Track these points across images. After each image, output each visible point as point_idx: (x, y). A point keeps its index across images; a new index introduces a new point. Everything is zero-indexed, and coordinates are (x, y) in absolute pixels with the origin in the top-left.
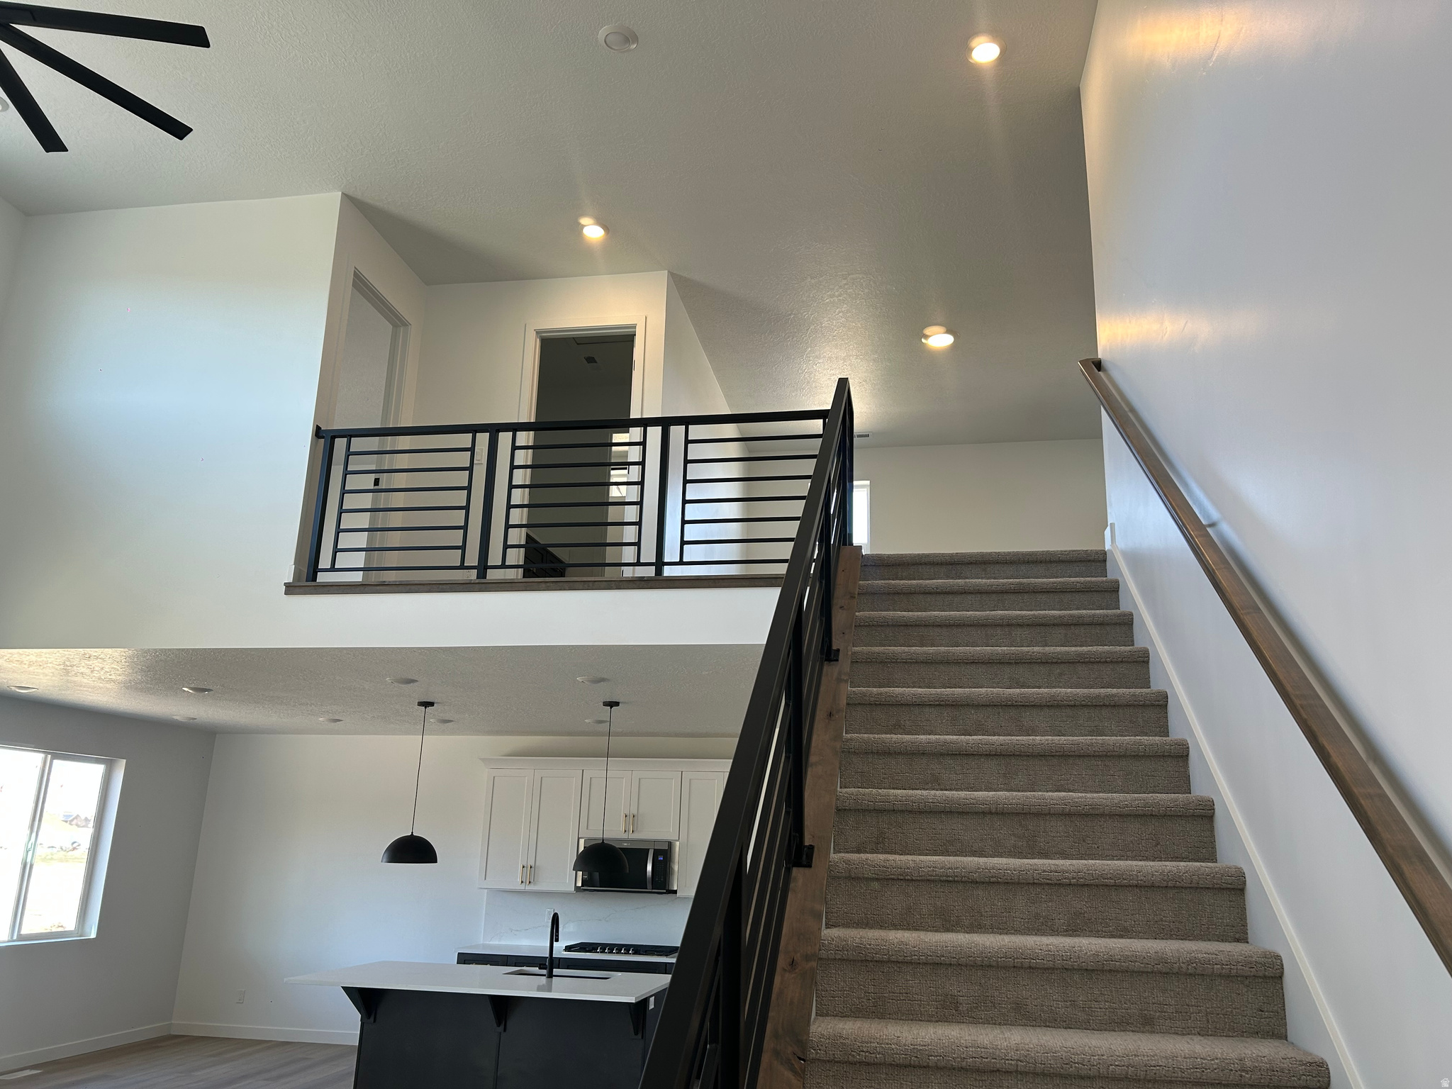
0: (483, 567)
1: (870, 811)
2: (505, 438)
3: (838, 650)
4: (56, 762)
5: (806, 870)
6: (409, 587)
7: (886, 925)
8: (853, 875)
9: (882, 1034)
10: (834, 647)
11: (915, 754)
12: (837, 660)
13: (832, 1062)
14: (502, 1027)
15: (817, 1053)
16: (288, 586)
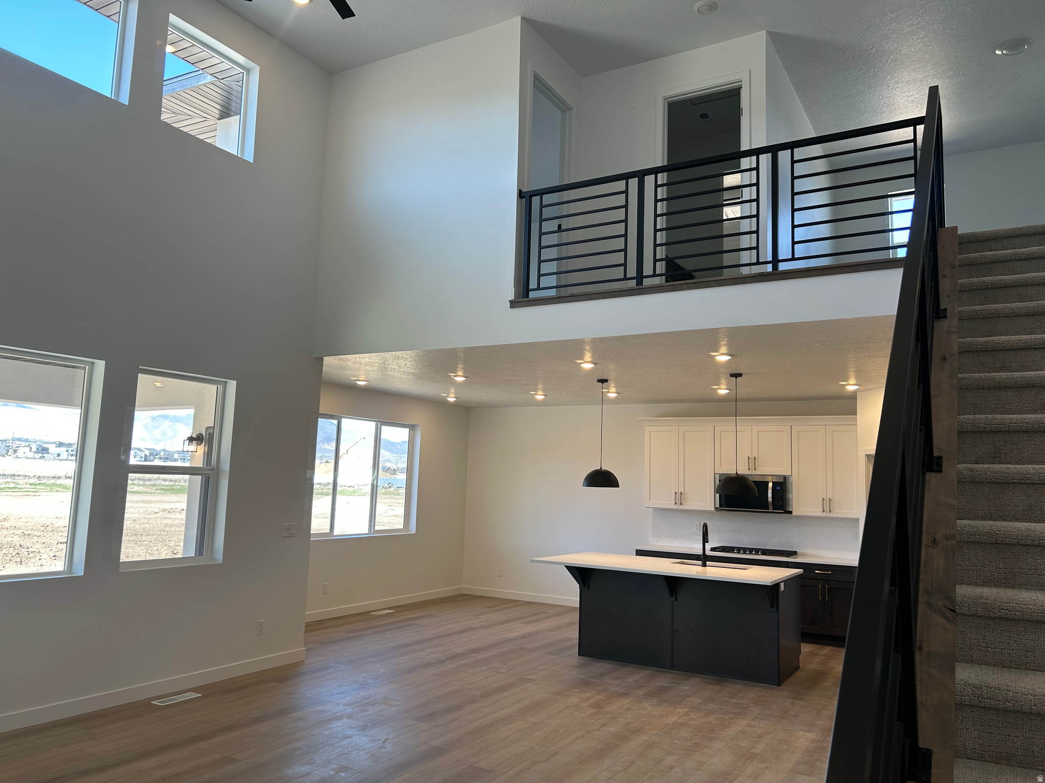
0: (640, 277)
1: (986, 432)
2: (649, 180)
3: (946, 309)
4: (383, 427)
5: (938, 475)
6: (590, 296)
7: (1009, 519)
8: (977, 480)
9: (1019, 597)
10: (942, 308)
11: (1024, 387)
12: (946, 317)
13: (976, 616)
14: (674, 597)
15: (961, 609)
16: (511, 302)
